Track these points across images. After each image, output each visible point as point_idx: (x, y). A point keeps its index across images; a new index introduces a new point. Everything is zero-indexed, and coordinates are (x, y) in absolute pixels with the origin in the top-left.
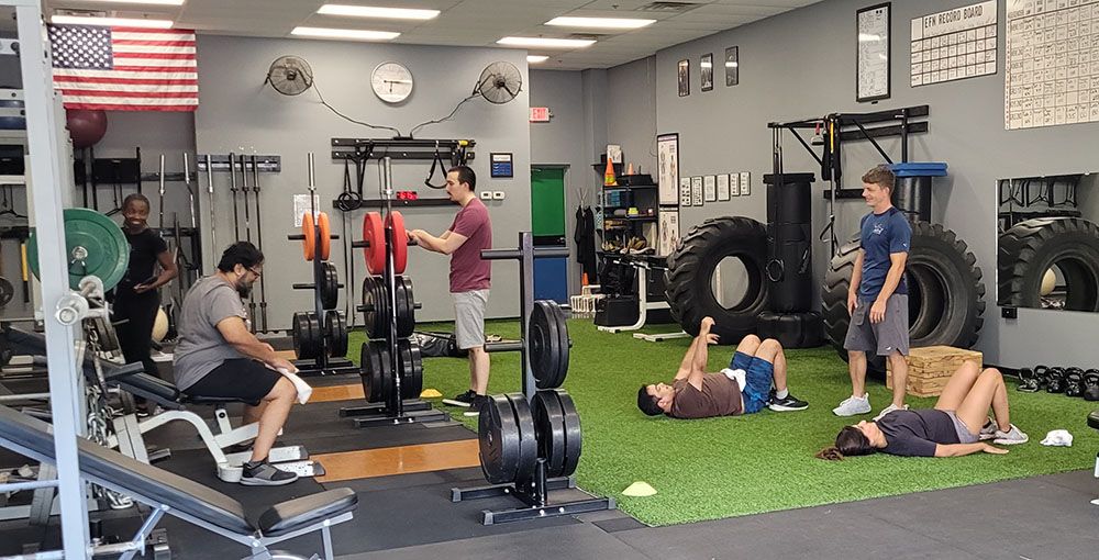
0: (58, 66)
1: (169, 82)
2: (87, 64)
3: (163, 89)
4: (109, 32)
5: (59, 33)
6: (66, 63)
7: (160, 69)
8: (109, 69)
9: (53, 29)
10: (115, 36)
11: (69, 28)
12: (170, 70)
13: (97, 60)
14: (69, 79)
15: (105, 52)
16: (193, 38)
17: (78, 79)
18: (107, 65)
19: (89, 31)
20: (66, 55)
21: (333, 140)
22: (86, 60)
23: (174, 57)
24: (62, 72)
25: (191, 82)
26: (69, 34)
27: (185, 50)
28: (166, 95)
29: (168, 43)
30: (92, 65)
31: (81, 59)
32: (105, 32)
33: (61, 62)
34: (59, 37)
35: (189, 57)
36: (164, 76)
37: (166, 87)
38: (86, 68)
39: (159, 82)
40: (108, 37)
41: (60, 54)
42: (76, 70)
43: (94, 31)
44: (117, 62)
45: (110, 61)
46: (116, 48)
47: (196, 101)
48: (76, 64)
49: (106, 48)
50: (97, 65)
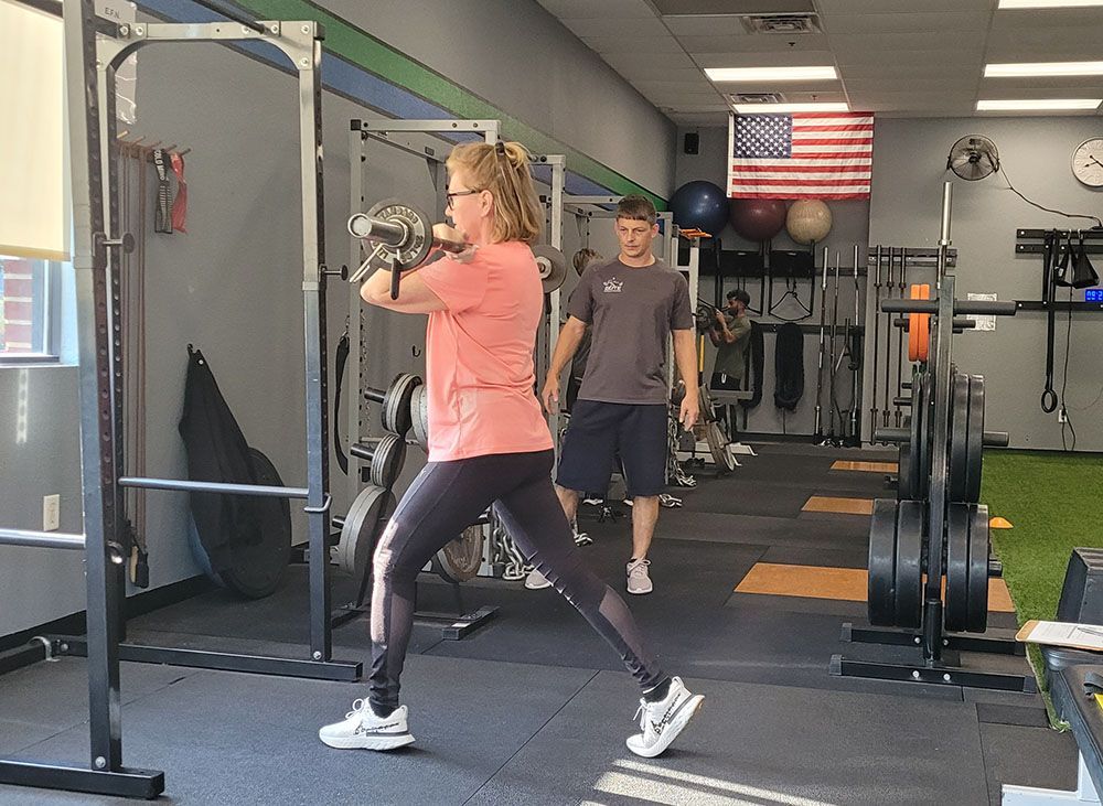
0: (740, 156)
1: (843, 169)
2: (767, 153)
3: (837, 176)
4: (790, 119)
5: (744, 123)
6: (748, 153)
7: (835, 156)
8: (787, 157)
9: (740, 119)
10: (796, 123)
11: (753, 117)
12: (845, 156)
13: (776, 149)
14: (750, 169)
15: (785, 140)
16: (871, 121)
17: (757, 169)
18: (785, 153)
19: (772, 119)
20: (748, 144)
21: (1019, 231)
22: (767, 149)
23: (851, 142)
24: (744, 162)
25: (865, 169)
26: (754, 123)
27: (862, 135)
28: (840, 183)
29: (845, 128)
30: (771, 155)
31: (762, 148)
32: (786, 119)
33: (744, 152)
34: (744, 127)
35: (866, 141)
36: (838, 162)
37: (839, 174)
38: (766, 157)
39: (833, 169)
40: (789, 124)
41: (744, 144)
42: (757, 160)
43: (777, 119)
44: (795, 149)
45: (788, 149)
46: (796, 136)
47: (867, 189)
48: (757, 153)
49: (785, 136)
50: (775, 153)
